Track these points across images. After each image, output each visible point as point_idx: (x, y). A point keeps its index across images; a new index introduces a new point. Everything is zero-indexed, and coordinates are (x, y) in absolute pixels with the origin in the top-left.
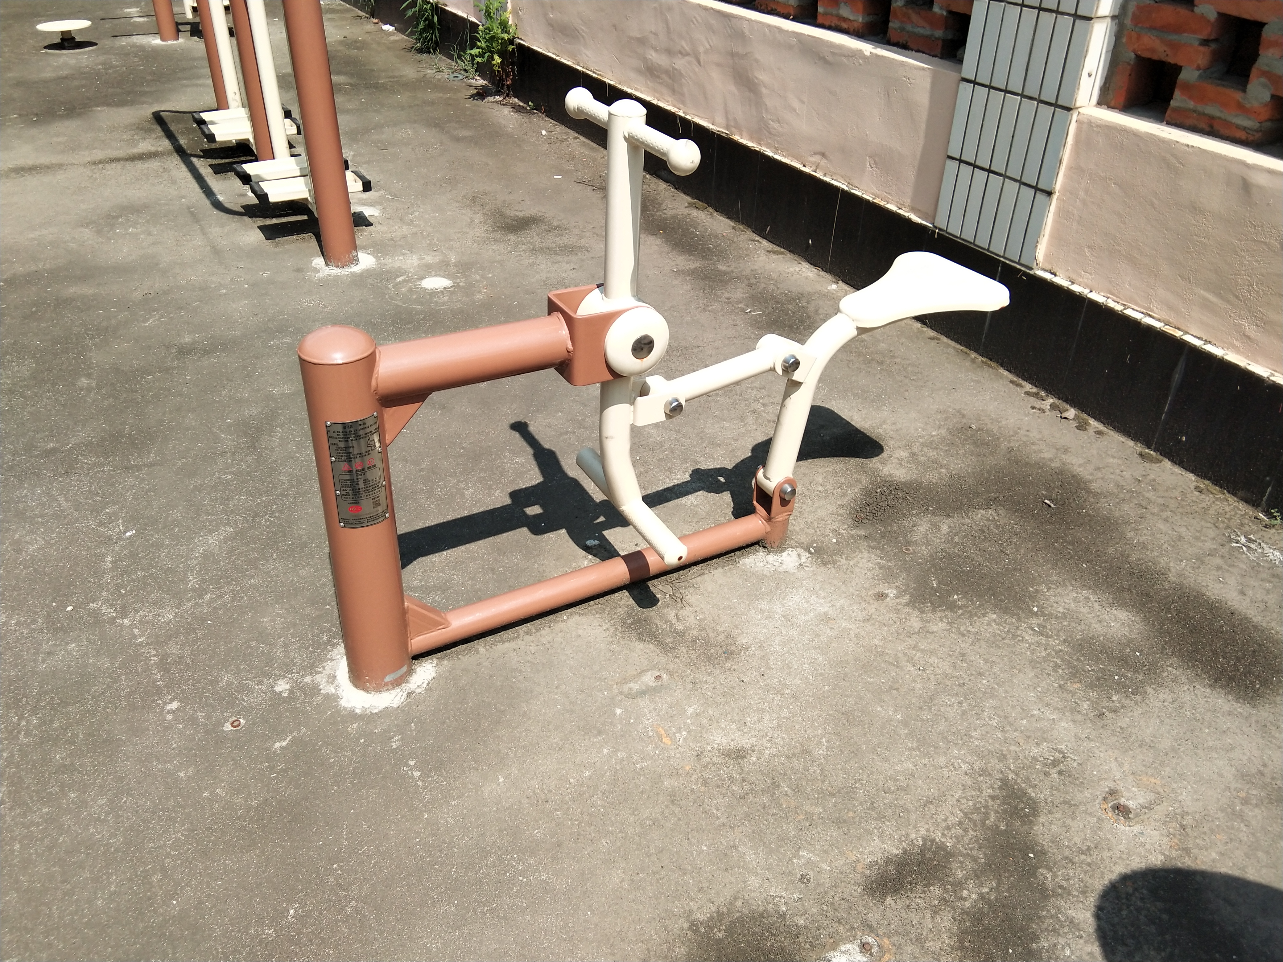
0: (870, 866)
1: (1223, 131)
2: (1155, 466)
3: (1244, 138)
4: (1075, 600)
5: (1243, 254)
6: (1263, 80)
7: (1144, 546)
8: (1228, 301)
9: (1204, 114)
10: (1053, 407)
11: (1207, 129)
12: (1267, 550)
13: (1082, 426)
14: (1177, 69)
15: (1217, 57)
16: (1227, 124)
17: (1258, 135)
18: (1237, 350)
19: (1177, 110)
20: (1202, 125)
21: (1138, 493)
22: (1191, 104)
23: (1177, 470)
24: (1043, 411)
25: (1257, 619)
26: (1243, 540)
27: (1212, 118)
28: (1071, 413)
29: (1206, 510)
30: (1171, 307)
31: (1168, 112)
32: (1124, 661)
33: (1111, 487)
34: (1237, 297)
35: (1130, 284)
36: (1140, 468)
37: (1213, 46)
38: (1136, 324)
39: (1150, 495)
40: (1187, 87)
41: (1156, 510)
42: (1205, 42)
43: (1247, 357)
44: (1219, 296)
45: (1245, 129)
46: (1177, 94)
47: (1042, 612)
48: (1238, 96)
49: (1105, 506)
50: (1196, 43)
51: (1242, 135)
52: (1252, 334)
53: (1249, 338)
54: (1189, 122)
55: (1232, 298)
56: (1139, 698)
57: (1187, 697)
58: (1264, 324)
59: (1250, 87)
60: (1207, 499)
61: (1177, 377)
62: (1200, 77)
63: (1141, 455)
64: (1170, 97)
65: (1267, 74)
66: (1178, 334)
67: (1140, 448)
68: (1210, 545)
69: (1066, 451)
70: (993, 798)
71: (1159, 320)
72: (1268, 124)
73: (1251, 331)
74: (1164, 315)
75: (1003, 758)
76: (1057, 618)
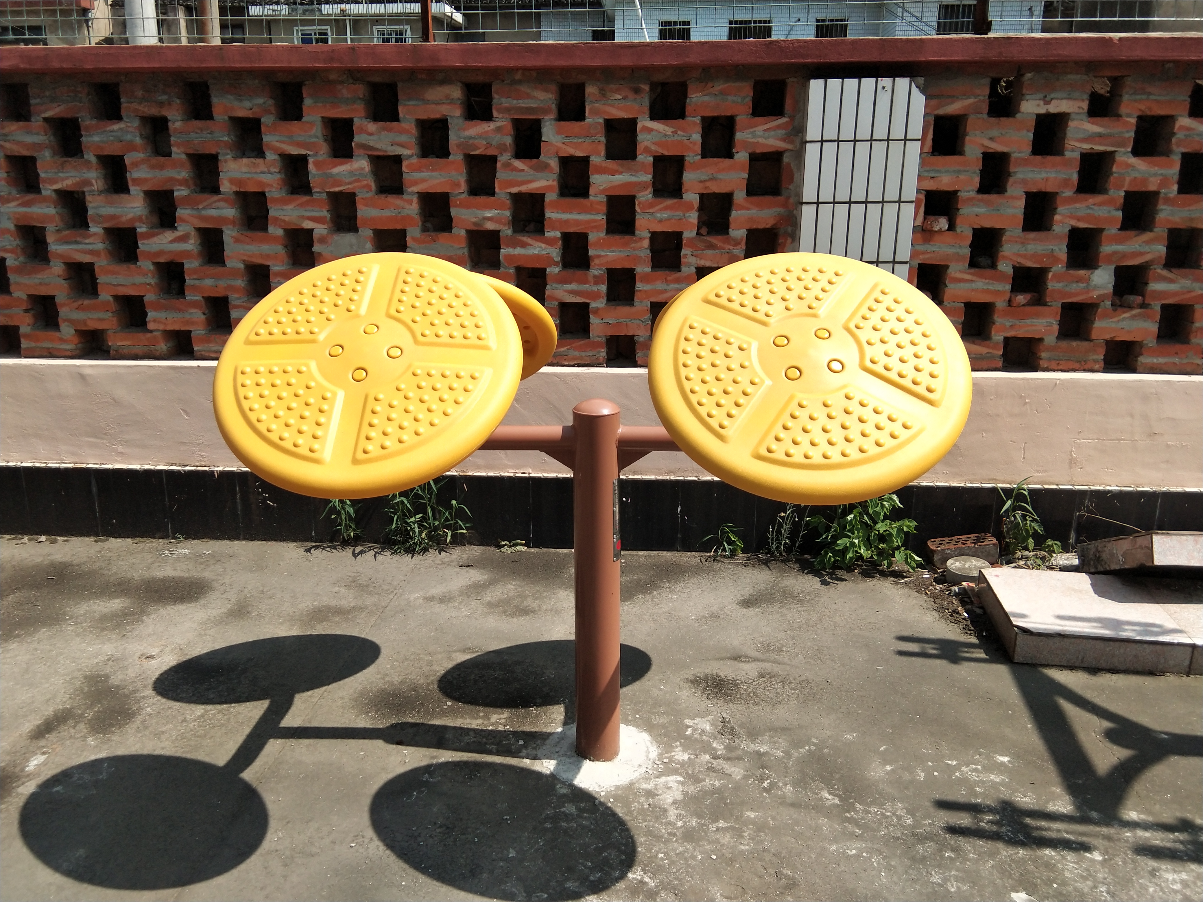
0: (29, 732)
1: (58, 354)
2: (107, 543)
3: (70, 355)
4: (88, 606)
5: (97, 411)
6: (66, 323)
7: (116, 573)
8: (102, 438)
9: (43, 348)
10: (29, 540)
11: (48, 355)
12: (180, 551)
13: (53, 542)
14: (17, 328)
15: (36, 318)
16: (59, 350)
17: (78, 351)
18: (120, 463)
19: (28, 349)
20: (45, 354)
21: (102, 556)
22: (33, 344)
23: (119, 540)
24: (25, 544)
25: (187, 575)
26: (167, 552)
27: (48, 349)
28: (43, 538)
29: (142, 549)
30: (73, 454)
31: (22, 352)
32: (125, 615)
33: (85, 559)
34: (105, 434)
35: (43, 450)
36: (97, 547)
37: (32, 312)
38: (57, 470)
39: (110, 554)
40: (27, 336)
41: (115, 559)
42: (26, 311)
43: (125, 463)
44: (96, 437)
45: (69, 350)
46: (23, 341)
47: (72, 617)
48: (57, 334)
49: (86, 568)
50: (22, 312)
51: (69, 353)
52: (122, 450)
53: (121, 453)
54: (36, 354)
55: (103, 436)
56: (140, 623)
57: (164, 612)
58: (126, 443)
59: (61, 328)
60: (141, 545)
61: (94, 489)
62: (31, 329)
63: (95, 541)
64: (20, 343)
65: (65, 320)
66: (84, 466)
67: (93, 539)
68: (150, 561)
69: (49, 555)
70: (83, 683)
71: (70, 463)
72: (80, 345)
73: (121, 449)
74: (71, 460)
75: (79, 670)
76: (81, 616)
